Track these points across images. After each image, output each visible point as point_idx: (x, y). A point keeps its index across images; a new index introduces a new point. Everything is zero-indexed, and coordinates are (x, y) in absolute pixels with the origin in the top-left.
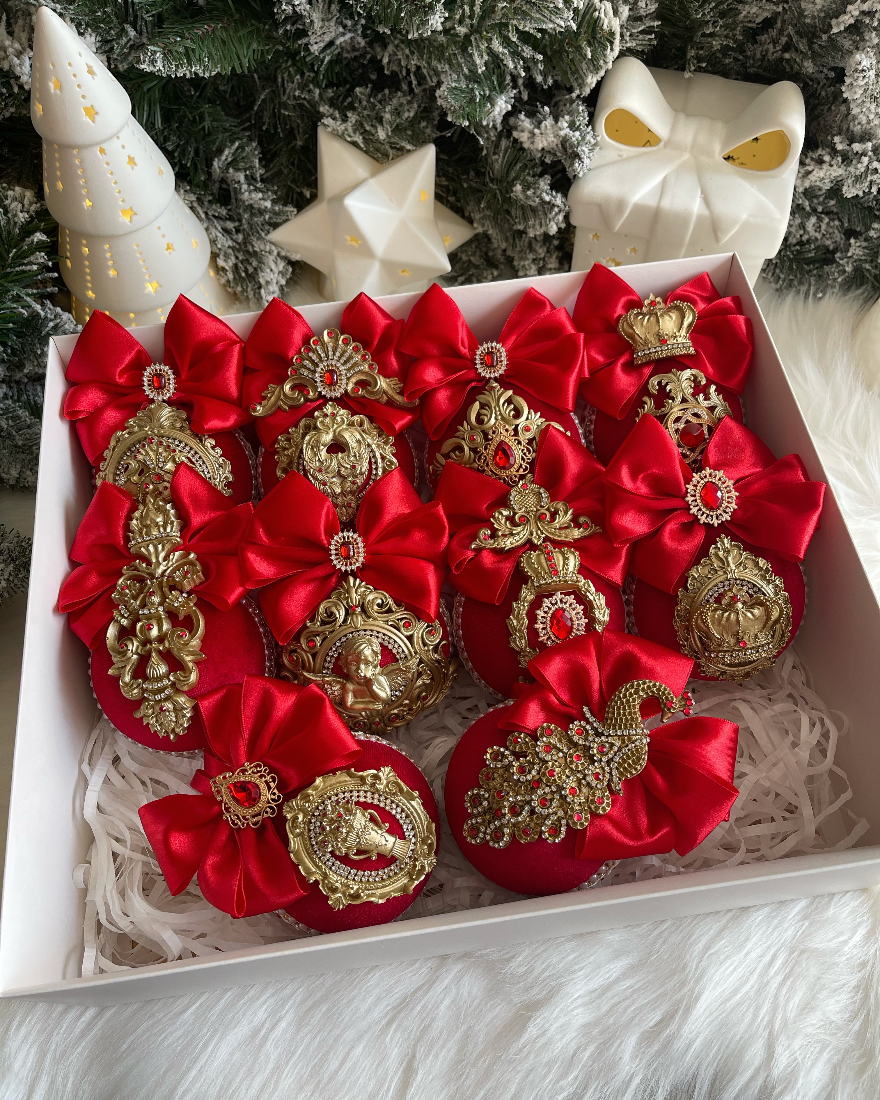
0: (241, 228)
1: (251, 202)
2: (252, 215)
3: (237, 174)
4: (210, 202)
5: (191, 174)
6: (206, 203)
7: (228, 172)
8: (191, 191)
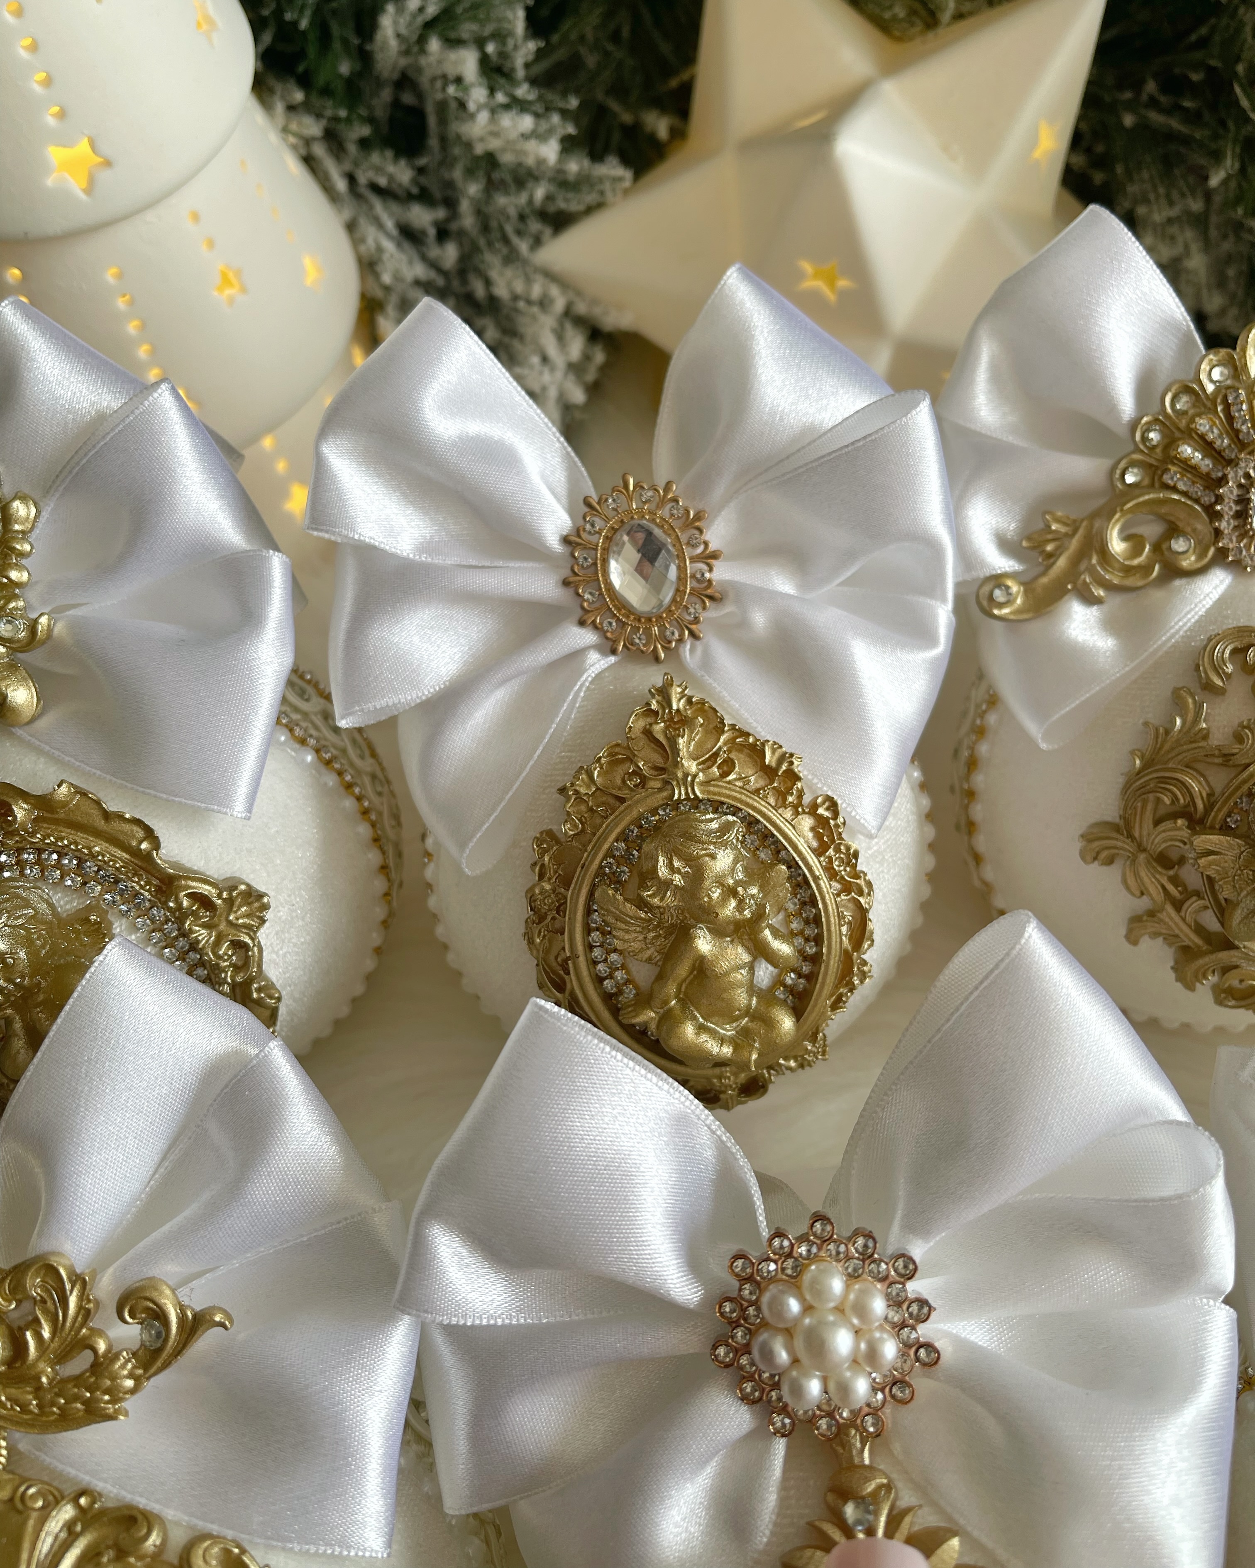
0: (454, 226)
1: (494, 144)
2: (492, 186)
3: (453, 55)
4: (364, 144)
5: (312, 51)
6: (352, 148)
7: (423, 51)
8: (306, 107)
